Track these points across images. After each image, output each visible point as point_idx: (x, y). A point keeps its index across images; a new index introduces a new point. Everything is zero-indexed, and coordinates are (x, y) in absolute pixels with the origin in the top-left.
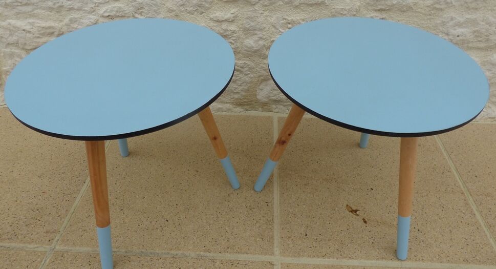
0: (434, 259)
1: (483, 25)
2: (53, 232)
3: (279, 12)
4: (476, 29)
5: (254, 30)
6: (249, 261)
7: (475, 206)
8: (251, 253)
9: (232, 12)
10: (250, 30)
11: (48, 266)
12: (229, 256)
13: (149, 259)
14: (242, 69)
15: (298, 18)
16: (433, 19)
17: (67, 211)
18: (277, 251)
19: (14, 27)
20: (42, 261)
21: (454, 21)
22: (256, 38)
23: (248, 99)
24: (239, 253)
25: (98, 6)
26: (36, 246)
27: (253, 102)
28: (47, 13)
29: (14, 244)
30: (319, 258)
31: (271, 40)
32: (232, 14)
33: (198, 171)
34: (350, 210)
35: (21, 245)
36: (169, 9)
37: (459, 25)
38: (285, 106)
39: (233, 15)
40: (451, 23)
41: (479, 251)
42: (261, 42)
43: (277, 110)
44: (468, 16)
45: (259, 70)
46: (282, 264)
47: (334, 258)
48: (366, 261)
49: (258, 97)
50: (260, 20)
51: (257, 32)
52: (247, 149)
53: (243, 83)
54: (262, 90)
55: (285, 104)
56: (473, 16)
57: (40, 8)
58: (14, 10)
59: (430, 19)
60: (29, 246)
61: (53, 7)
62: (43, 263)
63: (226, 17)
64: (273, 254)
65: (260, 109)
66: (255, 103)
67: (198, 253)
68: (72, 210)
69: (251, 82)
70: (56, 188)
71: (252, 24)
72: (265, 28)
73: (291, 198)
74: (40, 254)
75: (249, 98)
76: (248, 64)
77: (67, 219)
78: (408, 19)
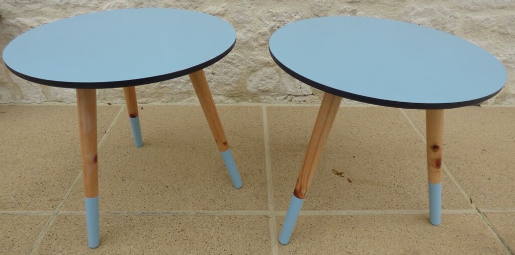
0: (414, 207)
1: (439, 14)
2: (56, 200)
3: (264, 6)
4: (434, 18)
5: (243, 23)
6: (246, 216)
7: (446, 167)
8: (247, 209)
9: (223, 5)
10: (240, 23)
11: (51, 227)
12: (226, 212)
13: (150, 218)
14: (233, 61)
15: (282, 11)
16: (396, 9)
17: (70, 183)
18: (271, 207)
19: (22, 24)
20: (45, 224)
21: (415, 11)
22: (244, 30)
23: (239, 91)
24: (236, 209)
25: (101, 3)
26: (39, 212)
27: (244, 94)
28: (53, 10)
29: (18, 211)
30: (310, 210)
31: (259, 32)
32: (223, 7)
33: (194, 149)
34: (336, 173)
35: (25, 212)
36: (166, 4)
37: (419, 14)
38: (272, 96)
39: (224, 9)
40: (412, 13)
41: (452, 199)
42: (249, 35)
43: (265, 101)
44: (426, 7)
45: (248, 61)
46: (276, 217)
47: (323, 210)
48: (353, 211)
49: (248, 88)
50: (249, 12)
51: (245, 25)
52: (240, 131)
53: (234, 75)
54: (251, 81)
55: (272, 94)
56: (430, 7)
57: (48, 5)
58: (23, 8)
59: (394, 10)
60: (32, 212)
61: (60, 4)
62: (46, 225)
63: (217, 11)
64: (267, 209)
65: (250, 100)
66: (246, 94)
67: (197, 211)
68: (75, 182)
69: (241, 74)
70: (60, 165)
71: (241, 17)
72: (252, 21)
73: (281, 166)
74: (43, 218)
75: (240, 89)
76: (239, 55)
77: (70, 189)
78: (376, 10)
